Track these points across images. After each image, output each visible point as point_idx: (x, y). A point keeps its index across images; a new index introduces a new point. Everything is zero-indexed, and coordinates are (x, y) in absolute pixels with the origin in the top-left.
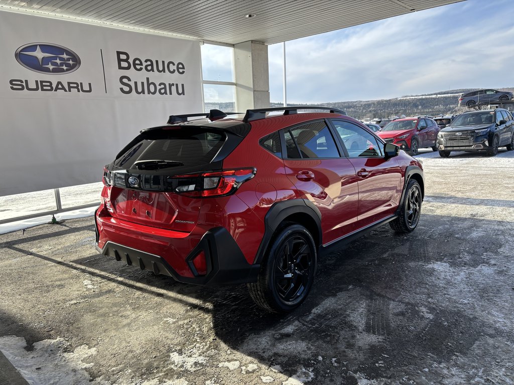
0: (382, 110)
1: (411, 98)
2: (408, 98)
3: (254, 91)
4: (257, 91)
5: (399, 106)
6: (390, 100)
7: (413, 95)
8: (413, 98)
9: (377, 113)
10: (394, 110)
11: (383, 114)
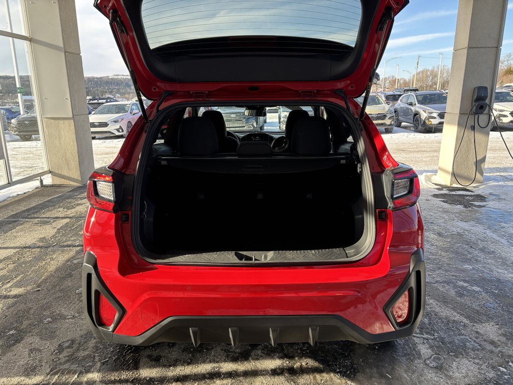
0: (94, 88)
1: (123, 77)
2: (120, 77)
3: (65, 52)
4: (68, 52)
5: (111, 85)
6: (101, 78)
7: (124, 74)
8: (125, 77)
9: (90, 91)
10: (107, 88)
11: (96, 92)
